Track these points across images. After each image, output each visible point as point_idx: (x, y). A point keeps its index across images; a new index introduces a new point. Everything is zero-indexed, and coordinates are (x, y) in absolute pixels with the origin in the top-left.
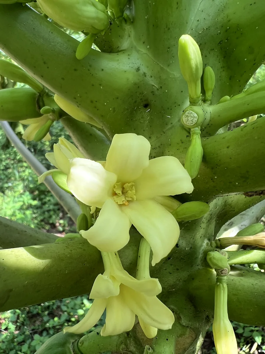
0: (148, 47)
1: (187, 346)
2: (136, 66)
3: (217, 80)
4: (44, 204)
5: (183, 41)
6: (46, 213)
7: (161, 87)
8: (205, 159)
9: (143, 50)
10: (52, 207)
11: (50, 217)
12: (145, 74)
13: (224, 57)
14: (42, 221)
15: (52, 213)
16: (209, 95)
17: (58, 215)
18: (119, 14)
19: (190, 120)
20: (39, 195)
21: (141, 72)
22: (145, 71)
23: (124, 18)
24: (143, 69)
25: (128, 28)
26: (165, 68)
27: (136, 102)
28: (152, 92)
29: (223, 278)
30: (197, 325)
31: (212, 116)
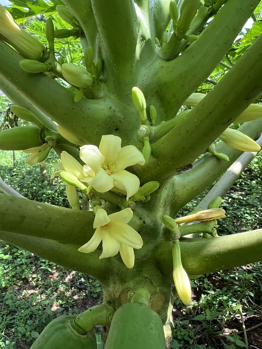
0: (116, 95)
1: (160, 308)
2: (109, 106)
3: (158, 114)
4: (15, 258)
5: (134, 90)
6: (18, 267)
7: (125, 118)
8: (153, 154)
9: (113, 97)
10: (24, 261)
11: (23, 271)
12: (115, 111)
13: (160, 100)
14: (13, 276)
15: (24, 267)
16: (154, 121)
17: (31, 269)
18: (97, 78)
19: (142, 132)
20: (10, 249)
21: (112, 109)
22: (114, 109)
23: (100, 80)
24: (113, 108)
25: (103, 85)
26: (127, 107)
27: (110, 128)
28: (120, 121)
29: (176, 240)
30: (165, 290)
31: (156, 132)
